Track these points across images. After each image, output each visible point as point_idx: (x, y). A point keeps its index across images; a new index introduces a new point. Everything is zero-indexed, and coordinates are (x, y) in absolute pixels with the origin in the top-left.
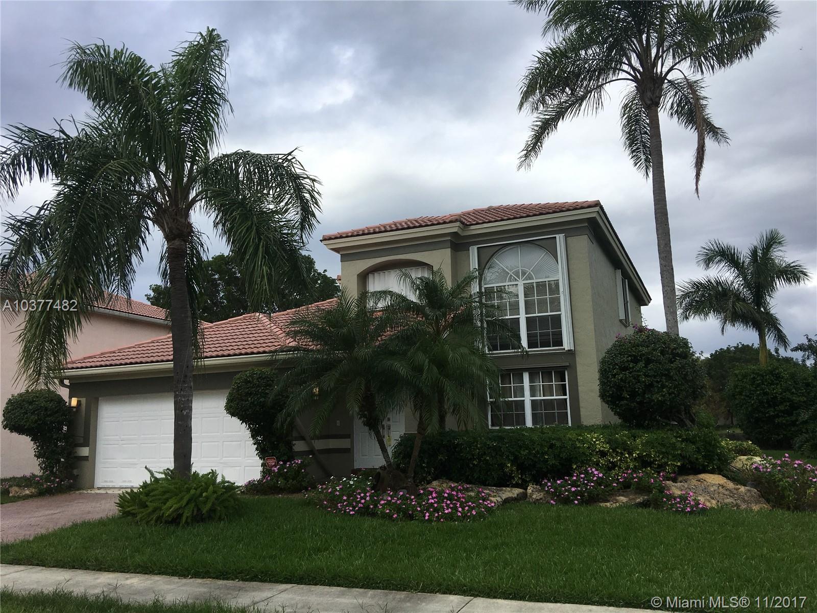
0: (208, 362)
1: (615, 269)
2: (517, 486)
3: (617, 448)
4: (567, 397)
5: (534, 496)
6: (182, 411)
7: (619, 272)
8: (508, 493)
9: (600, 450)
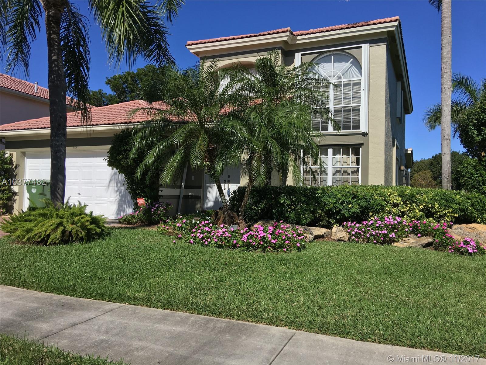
0: (96, 128)
1: (397, 81)
2: (324, 227)
3: (407, 200)
4: (360, 166)
5: (338, 235)
6: (56, 153)
7: (399, 83)
8: (317, 232)
9: (393, 202)
